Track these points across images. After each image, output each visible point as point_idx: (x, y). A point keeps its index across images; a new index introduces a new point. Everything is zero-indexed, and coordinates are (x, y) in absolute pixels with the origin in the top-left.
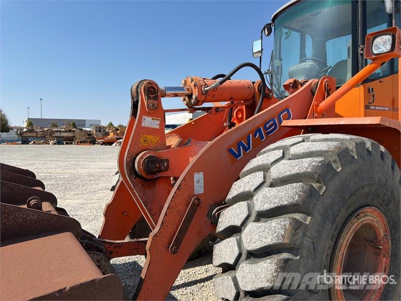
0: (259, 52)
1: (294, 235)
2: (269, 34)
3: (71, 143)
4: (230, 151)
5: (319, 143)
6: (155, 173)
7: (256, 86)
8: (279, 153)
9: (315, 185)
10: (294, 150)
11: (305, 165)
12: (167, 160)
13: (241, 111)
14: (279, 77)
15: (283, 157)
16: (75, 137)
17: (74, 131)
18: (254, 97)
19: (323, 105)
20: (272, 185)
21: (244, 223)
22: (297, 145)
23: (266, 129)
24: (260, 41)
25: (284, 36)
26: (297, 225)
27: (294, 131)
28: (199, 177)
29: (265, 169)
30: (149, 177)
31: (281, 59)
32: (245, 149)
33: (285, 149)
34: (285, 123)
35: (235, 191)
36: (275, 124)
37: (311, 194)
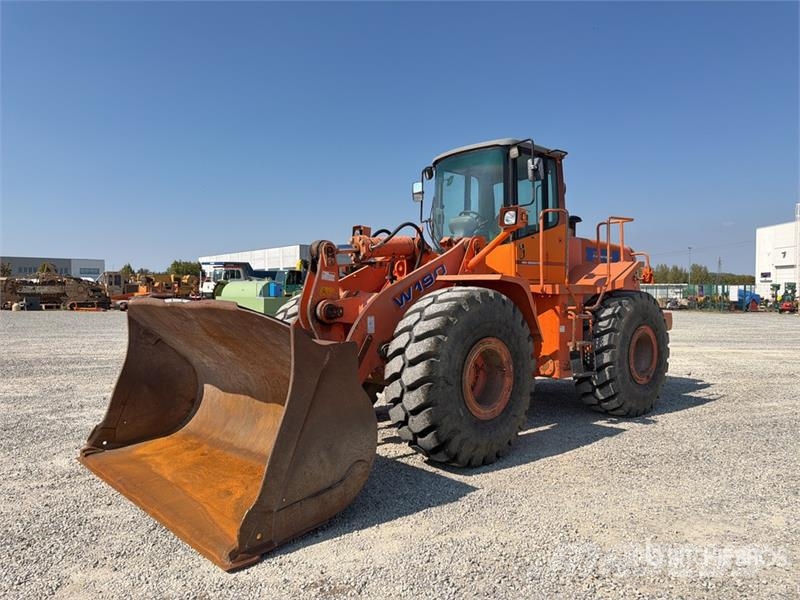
0: (419, 193)
1: (437, 346)
2: (430, 178)
3: (58, 308)
4: (395, 300)
5: (457, 292)
6: (332, 318)
7: (416, 242)
8: (431, 300)
9: (451, 319)
10: (440, 298)
11: (445, 306)
12: (342, 308)
13: (402, 264)
14: (440, 226)
15: (433, 302)
16: (64, 294)
17: (63, 283)
18: (414, 252)
19: (472, 261)
20: (425, 320)
21: (407, 345)
22: (443, 294)
23: (424, 282)
24: (420, 184)
25: (445, 183)
26: (439, 341)
27: (448, 284)
28: (371, 320)
29: (421, 310)
30: (327, 322)
31: (443, 207)
32: (407, 299)
33: (435, 297)
34: (439, 278)
35: (400, 327)
36: (431, 278)
37: (448, 323)
